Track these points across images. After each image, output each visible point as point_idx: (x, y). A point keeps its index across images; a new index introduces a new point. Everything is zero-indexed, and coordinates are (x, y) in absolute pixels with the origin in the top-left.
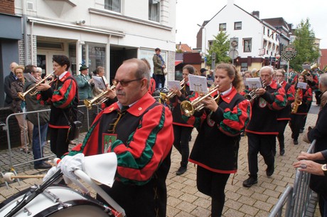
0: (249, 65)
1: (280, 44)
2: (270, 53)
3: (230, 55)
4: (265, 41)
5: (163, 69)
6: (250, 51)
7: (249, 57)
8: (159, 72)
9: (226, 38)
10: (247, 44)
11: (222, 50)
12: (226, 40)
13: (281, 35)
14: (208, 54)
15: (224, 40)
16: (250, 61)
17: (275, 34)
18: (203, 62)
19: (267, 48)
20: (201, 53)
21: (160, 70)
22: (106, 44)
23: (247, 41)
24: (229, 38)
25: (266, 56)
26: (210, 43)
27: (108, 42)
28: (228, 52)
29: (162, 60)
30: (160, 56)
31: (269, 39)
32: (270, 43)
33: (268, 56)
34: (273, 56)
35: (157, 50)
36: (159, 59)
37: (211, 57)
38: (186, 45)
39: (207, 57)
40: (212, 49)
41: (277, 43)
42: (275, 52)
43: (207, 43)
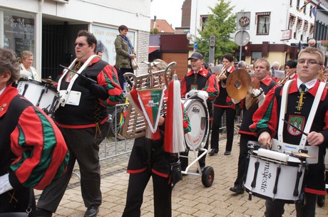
0: (265, 55)
1: (317, 22)
2: (298, 36)
3: (235, 38)
4: (292, 18)
5: (130, 59)
6: (266, 33)
7: (266, 44)
8: (124, 64)
9: (229, 11)
10: (262, 22)
11: (221, 32)
12: (229, 16)
13: (319, 7)
14: (199, 36)
15: (225, 15)
16: (266, 49)
17: (308, 6)
18: (192, 49)
19: (294, 28)
20: (188, 35)
21: (126, 61)
22: (35, 14)
23: (263, 17)
24: (234, 12)
25: (293, 41)
26: (204, 19)
27: (40, 10)
28: (232, 35)
29: (130, 45)
30: (126, 39)
31: (298, 14)
32: (300, 21)
33: (296, 41)
34: (305, 41)
35: (122, 28)
36: (125, 43)
37: (204, 42)
38: (164, 22)
39: (199, 41)
40: (206, 29)
41: (312, 21)
42: (308, 34)
43: (199, 18)
